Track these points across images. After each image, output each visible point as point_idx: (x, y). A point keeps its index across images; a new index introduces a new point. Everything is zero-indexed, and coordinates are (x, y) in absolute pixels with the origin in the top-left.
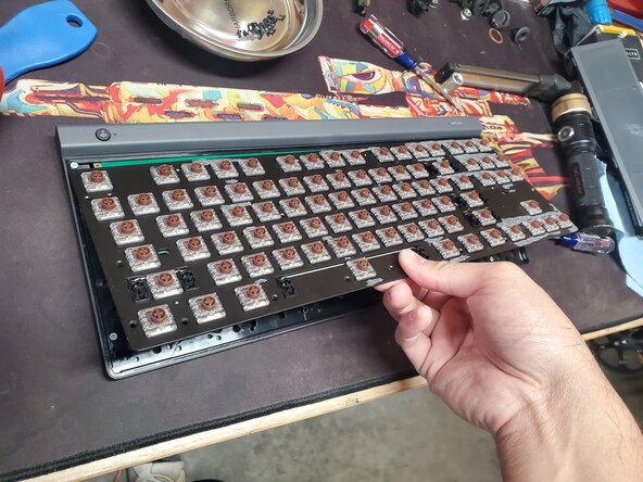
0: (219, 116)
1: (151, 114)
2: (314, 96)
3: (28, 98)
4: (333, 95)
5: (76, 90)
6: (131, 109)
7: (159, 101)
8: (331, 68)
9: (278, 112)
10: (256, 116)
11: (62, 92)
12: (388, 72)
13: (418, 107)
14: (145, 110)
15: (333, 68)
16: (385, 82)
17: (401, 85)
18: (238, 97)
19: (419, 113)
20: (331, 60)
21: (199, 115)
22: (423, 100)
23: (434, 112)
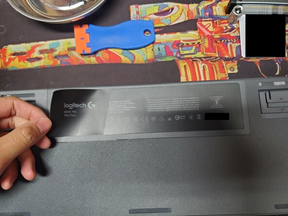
0: (56, 57)
1: (19, 61)
6: (10, 60)
7: (25, 53)
8: (138, 13)
10: (76, 54)
12: (186, 5)
13: (207, 29)
14: (17, 59)
15: (140, 12)
16: (181, 14)
17: (195, 14)
18: (69, 43)
19: (207, 33)
20: (140, 6)
21: (44, 58)
22: (213, 23)
23: (222, 30)
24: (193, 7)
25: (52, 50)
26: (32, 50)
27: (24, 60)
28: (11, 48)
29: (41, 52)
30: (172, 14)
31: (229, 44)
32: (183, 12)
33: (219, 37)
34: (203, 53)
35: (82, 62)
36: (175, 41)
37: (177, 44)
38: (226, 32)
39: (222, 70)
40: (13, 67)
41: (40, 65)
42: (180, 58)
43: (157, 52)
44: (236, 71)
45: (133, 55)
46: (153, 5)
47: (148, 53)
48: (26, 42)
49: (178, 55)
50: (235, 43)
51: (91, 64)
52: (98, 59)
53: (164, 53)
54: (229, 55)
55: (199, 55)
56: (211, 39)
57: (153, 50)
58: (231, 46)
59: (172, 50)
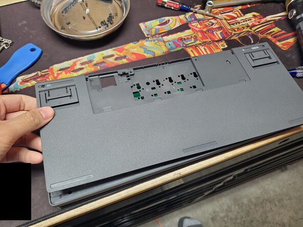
0: (95, 65)
1: (66, 73)
2: (138, 41)
3: (21, 83)
4: (148, 38)
5: (37, 74)
6: (58, 74)
7: (69, 68)
8: (146, 27)
9: (122, 54)
10: (111, 60)
11: (32, 77)
12: (177, 17)
13: (196, 27)
14: (64, 73)
16: (176, 22)
17: (185, 20)
18: (103, 54)
19: (197, 29)
20: (146, 23)
21: (86, 68)
22: (199, 23)
23: (206, 26)
24: (182, 17)
25: (90, 61)
26: (75, 64)
27: (69, 72)
28: (56, 67)
29: (82, 64)
30: (169, 23)
31: (214, 32)
33: (206, 30)
34: (200, 41)
35: (117, 64)
36: (179, 38)
37: (181, 39)
38: (209, 27)
39: (217, 47)
41: (84, 73)
42: (186, 47)
43: (169, 47)
44: (226, 46)
45: (152, 52)
46: (154, 20)
47: (163, 48)
48: (67, 61)
49: (184, 45)
50: (218, 31)
52: (128, 59)
53: (174, 46)
54: (217, 38)
55: (198, 42)
56: (202, 32)
57: (165, 46)
58: (216, 34)
59: (179, 43)
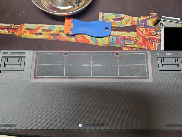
0: (51, 34)
1: (30, 33)
5: (11, 26)
6: (24, 32)
7: (33, 30)
8: (103, 17)
11: (7, 27)
12: (131, 17)
13: (142, 32)
14: (28, 32)
15: (104, 17)
16: (128, 22)
17: (136, 23)
18: (61, 28)
19: (142, 34)
20: (105, 14)
21: (45, 34)
22: (146, 29)
23: (150, 34)
24: (135, 19)
25: (50, 30)
26: (38, 28)
27: (32, 33)
28: (26, 26)
29: (43, 30)
30: (122, 21)
31: (154, 42)
32: (129, 21)
33: (148, 38)
34: (138, 45)
35: (67, 40)
36: (123, 36)
37: (124, 38)
38: (153, 36)
40: (25, 36)
41: (41, 38)
42: (124, 46)
43: (111, 41)
45: (97, 40)
46: (112, 14)
47: (106, 41)
48: (35, 23)
49: (124, 44)
50: (157, 42)
51: (71, 42)
52: (76, 39)
53: (115, 42)
54: (153, 49)
55: (136, 46)
56: (144, 38)
57: (109, 39)
58: (155, 44)
59: (120, 41)
